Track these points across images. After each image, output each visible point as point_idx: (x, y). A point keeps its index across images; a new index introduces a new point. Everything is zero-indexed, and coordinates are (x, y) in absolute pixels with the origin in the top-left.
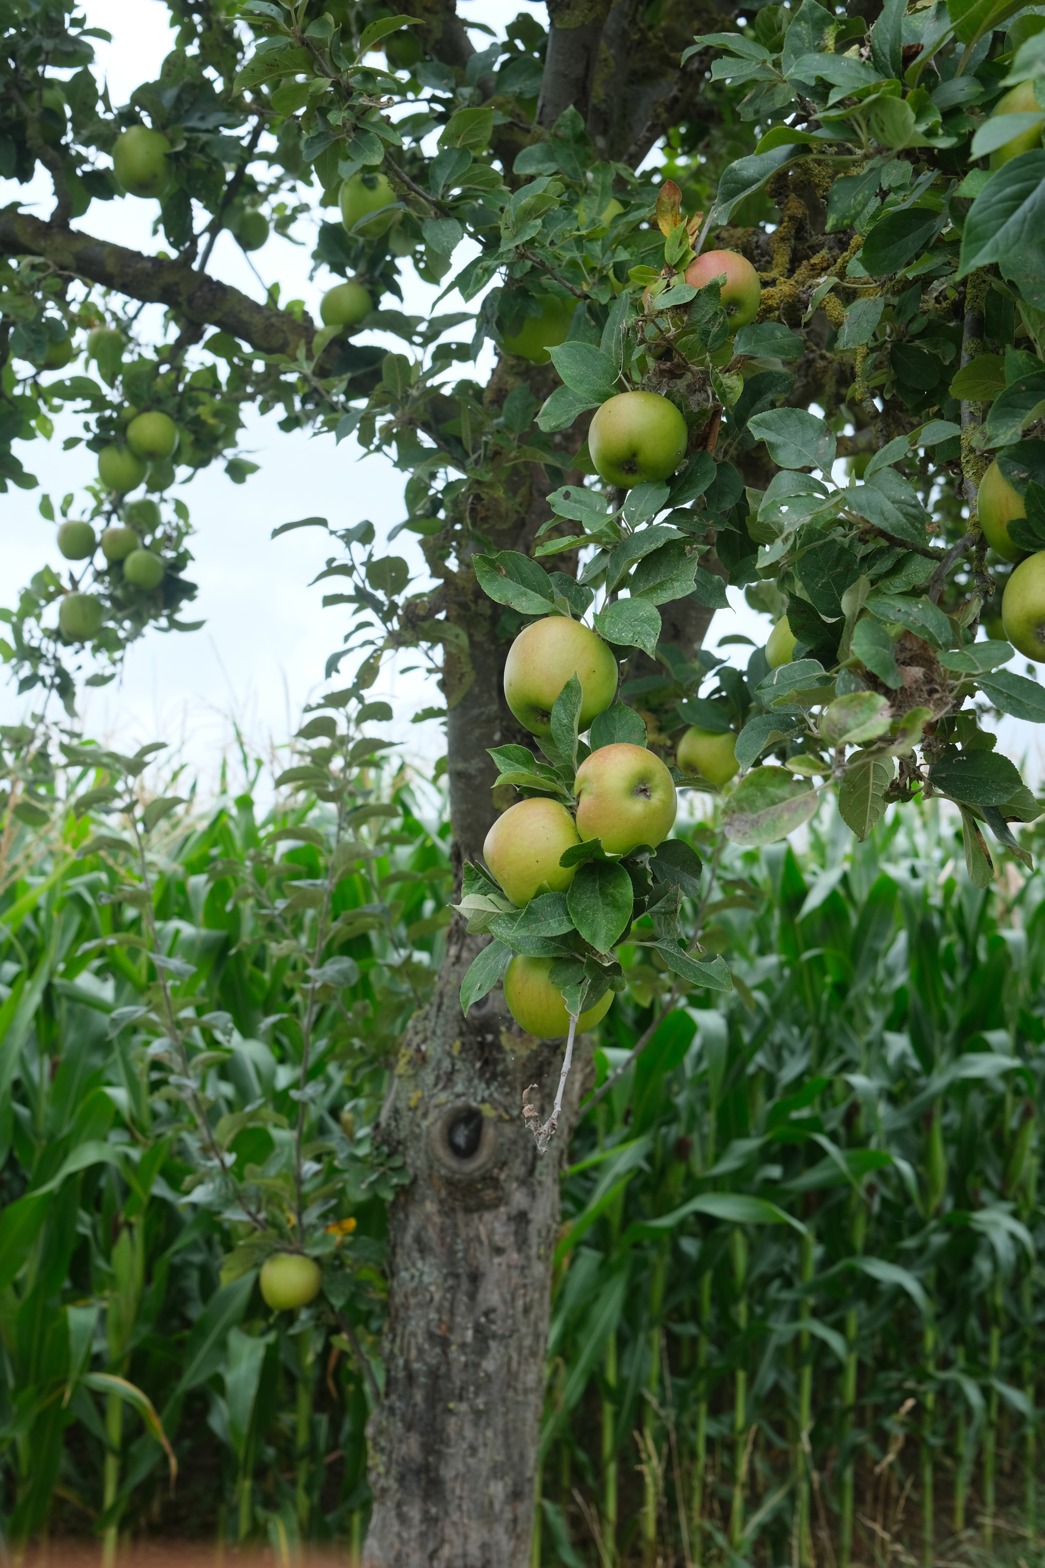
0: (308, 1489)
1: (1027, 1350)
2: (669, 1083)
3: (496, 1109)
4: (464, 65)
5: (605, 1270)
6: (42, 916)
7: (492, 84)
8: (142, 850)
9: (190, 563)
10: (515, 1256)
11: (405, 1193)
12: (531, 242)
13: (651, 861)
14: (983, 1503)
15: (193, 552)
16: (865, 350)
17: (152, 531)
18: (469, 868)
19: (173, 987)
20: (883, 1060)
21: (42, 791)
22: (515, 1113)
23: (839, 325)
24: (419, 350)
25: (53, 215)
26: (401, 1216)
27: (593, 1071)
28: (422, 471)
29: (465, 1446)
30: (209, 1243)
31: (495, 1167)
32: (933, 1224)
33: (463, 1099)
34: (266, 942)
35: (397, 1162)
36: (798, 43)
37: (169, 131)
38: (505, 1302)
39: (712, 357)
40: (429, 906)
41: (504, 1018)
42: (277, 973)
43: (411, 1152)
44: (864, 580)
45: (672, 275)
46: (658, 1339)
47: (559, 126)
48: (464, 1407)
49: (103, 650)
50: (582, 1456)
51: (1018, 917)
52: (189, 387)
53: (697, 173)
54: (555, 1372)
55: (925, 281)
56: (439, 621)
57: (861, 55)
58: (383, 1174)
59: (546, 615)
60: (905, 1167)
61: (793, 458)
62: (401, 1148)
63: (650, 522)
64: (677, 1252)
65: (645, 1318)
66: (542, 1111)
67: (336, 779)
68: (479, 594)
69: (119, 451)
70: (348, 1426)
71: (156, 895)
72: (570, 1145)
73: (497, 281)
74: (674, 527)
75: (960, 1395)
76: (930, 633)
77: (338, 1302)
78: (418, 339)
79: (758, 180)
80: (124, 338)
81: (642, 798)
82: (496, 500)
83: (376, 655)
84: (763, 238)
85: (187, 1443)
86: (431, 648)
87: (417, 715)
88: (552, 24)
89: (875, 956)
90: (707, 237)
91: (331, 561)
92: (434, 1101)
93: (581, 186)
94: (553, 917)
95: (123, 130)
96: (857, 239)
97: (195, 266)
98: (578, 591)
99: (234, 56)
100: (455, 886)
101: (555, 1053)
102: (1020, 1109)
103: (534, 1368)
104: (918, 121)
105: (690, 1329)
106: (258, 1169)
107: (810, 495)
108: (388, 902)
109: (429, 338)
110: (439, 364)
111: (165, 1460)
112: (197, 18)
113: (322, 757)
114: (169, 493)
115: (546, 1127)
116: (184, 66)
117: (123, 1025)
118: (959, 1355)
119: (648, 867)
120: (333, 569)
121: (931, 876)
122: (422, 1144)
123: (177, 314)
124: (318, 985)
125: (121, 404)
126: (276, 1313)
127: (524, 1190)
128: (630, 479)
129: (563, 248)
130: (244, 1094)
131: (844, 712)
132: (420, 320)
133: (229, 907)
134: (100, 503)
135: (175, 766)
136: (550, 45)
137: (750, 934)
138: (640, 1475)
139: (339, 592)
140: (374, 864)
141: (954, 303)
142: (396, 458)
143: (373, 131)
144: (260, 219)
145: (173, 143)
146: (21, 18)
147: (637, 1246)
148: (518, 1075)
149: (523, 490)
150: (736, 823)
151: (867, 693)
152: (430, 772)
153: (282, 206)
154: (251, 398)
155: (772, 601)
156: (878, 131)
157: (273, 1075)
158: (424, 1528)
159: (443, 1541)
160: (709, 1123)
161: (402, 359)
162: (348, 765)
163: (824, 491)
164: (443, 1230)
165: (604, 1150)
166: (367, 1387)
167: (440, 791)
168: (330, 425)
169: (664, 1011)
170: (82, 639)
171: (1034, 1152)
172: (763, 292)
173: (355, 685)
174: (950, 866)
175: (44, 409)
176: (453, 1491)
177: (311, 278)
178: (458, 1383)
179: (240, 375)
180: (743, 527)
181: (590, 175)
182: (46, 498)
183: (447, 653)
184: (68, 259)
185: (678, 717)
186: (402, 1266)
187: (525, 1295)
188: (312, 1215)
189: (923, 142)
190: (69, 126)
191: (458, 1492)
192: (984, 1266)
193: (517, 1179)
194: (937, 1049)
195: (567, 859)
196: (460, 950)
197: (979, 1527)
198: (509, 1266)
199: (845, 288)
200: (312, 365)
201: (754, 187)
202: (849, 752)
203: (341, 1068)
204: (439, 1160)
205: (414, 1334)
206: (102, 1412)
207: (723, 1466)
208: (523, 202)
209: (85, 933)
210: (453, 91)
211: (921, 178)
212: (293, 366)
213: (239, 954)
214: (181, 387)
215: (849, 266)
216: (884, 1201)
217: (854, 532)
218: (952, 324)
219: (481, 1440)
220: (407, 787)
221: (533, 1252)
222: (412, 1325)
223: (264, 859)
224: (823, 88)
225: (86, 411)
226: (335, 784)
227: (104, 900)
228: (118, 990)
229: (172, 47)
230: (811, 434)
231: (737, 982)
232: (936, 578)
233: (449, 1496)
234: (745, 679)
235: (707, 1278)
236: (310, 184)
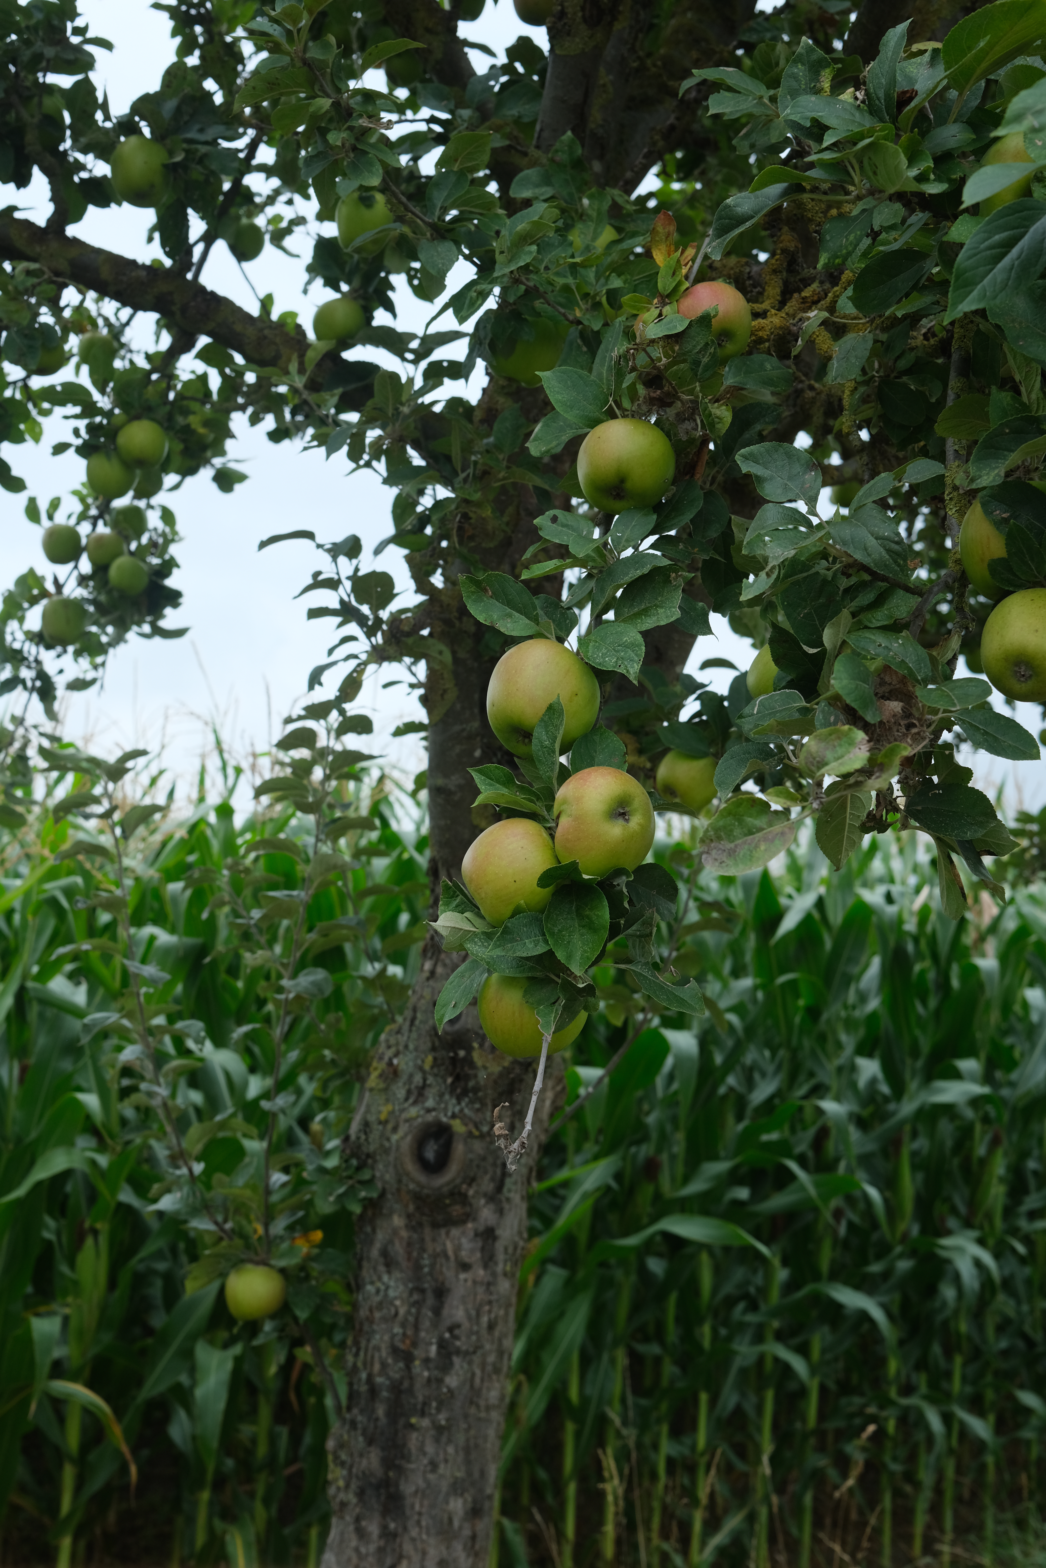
0: (267, 1502)
1: (989, 1378)
2: (640, 1101)
3: (466, 1125)
4: (464, 86)
5: (571, 1289)
6: (17, 918)
7: (491, 106)
8: (119, 856)
9: (175, 571)
10: (481, 1272)
11: (374, 1207)
12: (526, 269)
13: (628, 884)
14: (942, 1531)
15: (179, 559)
16: (853, 384)
17: (138, 537)
18: (447, 885)
19: (147, 994)
20: (853, 1085)
21: (19, 793)
22: (485, 1129)
23: (830, 358)
24: (410, 367)
25: (49, 221)
26: (369, 1229)
27: (564, 1089)
28: (410, 488)
29: (425, 1461)
30: (174, 1250)
31: (463, 1183)
32: (898, 1249)
33: (434, 1114)
34: (242, 951)
35: (366, 1175)
36: (794, 84)
37: (168, 141)
38: (469, 1318)
39: (701, 386)
40: (404, 918)
41: (477, 1034)
42: (250, 982)
43: (380, 1166)
44: (845, 613)
45: (664, 304)
46: (622, 1358)
47: (557, 151)
48: (425, 1422)
49: (85, 654)
50: (542, 1474)
51: (991, 946)
52: (180, 396)
53: (693, 199)
54: (518, 1390)
55: (914, 319)
56: (423, 636)
57: (856, 98)
58: (351, 1188)
59: (530, 637)
60: (873, 1193)
61: (779, 491)
62: (370, 1161)
63: (636, 548)
64: (643, 1272)
65: (609, 1337)
66: (512, 1128)
67: (315, 790)
68: (463, 611)
69: (108, 457)
70: (308, 1439)
71: (132, 901)
72: (539, 1162)
73: (491, 303)
74: (659, 553)
75: (921, 1421)
76: (909, 669)
77: (303, 1315)
78: (409, 356)
79: (752, 217)
80: (116, 344)
81: (621, 821)
82: (484, 519)
83: (360, 670)
84: (755, 269)
85: (145, 1453)
86: (414, 663)
87: (398, 728)
88: (552, 50)
89: (848, 980)
90: (701, 267)
91: (317, 574)
92: (405, 1116)
93: (576, 211)
94: (528, 937)
95: (122, 139)
96: (847, 275)
97: (189, 276)
98: (563, 614)
99: (235, 69)
100: (431, 901)
101: (526, 1070)
102: (988, 1137)
103: (497, 1385)
104: (911, 164)
105: (655, 1349)
106: (226, 1179)
107: (796, 528)
108: (362, 914)
109: (420, 355)
110: (431, 383)
111: (124, 1469)
112: (198, 29)
113: (302, 769)
114: (156, 500)
115: (516, 1145)
116: (185, 78)
117: (95, 1030)
118: (922, 1381)
119: (625, 890)
120: (319, 582)
121: (906, 902)
122: (391, 1158)
123: (168, 322)
124: (291, 996)
125: (111, 411)
126: (240, 1323)
127: (492, 1206)
128: (618, 504)
129: (557, 274)
130: (213, 1103)
131: (823, 745)
132: (413, 336)
133: (205, 915)
134: (87, 507)
135: (154, 770)
136: (549, 70)
137: (724, 958)
138: (602, 1494)
139: (324, 605)
140: (350, 875)
141: (942, 341)
142: (385, 474)
143: (372, 153)
144: (256, 229)
145: (171, 153)
146: (23, 25)
147: (603, 1264)
148: (490, 1091)
149: (511, 510)
150: (714, 852)
151: (847, 727)
152: (410, 786)
153: (278, 218)
154: (242, 408)
155: (755, 627)
156: (871, 174)
157: (245, 1085)
158: (382, 1543)
159: (401, 1557)
160: (679, 1143)
161: (394, 377)
162: (327, 778)
163: (809, 524)
164: (409, 1244)
165: (573, 1167)
166: (329, 1401)
167: (418, 804)
168: (321, 439)
169: (637, 1031)
170: (64, 644)
171: (1001, 1180)
172: (753, 323)
173: (337, 697)
174: (925, 891)
175: (34, 412)
176: (412, 1507)
177: (305, 292)
178: (420, 1398)
179: (232, 385)
180: (728, 555)
181: (586, 201)
182: (32, 501)
183: (429, 668)
184: (63, 265)
185: (658, 740)
186: (367, 1280)
187: (490, 1312)
188: (279, 1227)
189: (914, 187)
190: (68, 133)
191: (417, 1507)
192: (949, 1293)
193: (485, 1195)
194: (907, 1075)
195: (545, 879)
196: (435, 965)
197: (937, 1554)
198: (475, 1282)
199: (834, 323)
200: (304, 379)
201: (748, 224)
202: (827, 781)
203: (311, 1078)
204: (408, 1174)
205: (377, 1348)
206: (61, 1419)
207: (683, 1487)
208: (519, 228)
209: (58, 938)
210: (451, 112)
211: (913, 219)
212: (284, 379)
213: (214, 962)
214: (172, 396)
215: (839, 302)
216: (851, 1225)
217: (838, 566)
218: (940, 361)
219: (441, 1456)
220: (386, 799)
221: (500, 1268)
222: (376, 1339)
223: (241, 868)
224: (818, 129)
225: (76, 417)
226: (314, 796)
227: (80, 905)
228: (91, 994)
229: (174, 59)
230: (797, 468)
231: (710, 1004)
232: (917, 614)
233: (408, 1512)
234: (726, 704)
235: (673, 1298)
236: (307, 197)
